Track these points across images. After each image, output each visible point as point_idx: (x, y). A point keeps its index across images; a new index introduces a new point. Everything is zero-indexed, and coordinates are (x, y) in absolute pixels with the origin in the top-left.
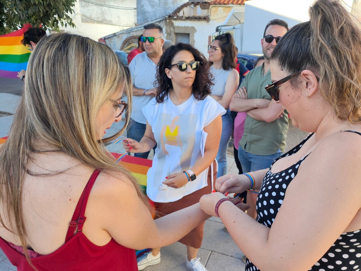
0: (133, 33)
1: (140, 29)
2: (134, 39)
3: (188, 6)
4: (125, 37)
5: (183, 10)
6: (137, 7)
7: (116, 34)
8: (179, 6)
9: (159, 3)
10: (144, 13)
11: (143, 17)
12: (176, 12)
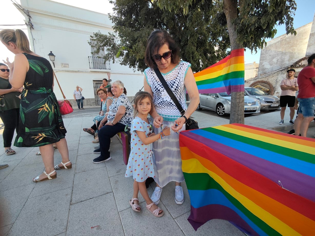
0: (259, 79)
1: (264, 76)
2: (259, 83)
3: (305, 60)
4: (252, 82)
5: (301, 62)
6: (259, 67)
7: (246, 81)
8: (297, 60)
9: (277, 62)
10: (264, 69)
11: (263, 72)
12: (296, 63)
